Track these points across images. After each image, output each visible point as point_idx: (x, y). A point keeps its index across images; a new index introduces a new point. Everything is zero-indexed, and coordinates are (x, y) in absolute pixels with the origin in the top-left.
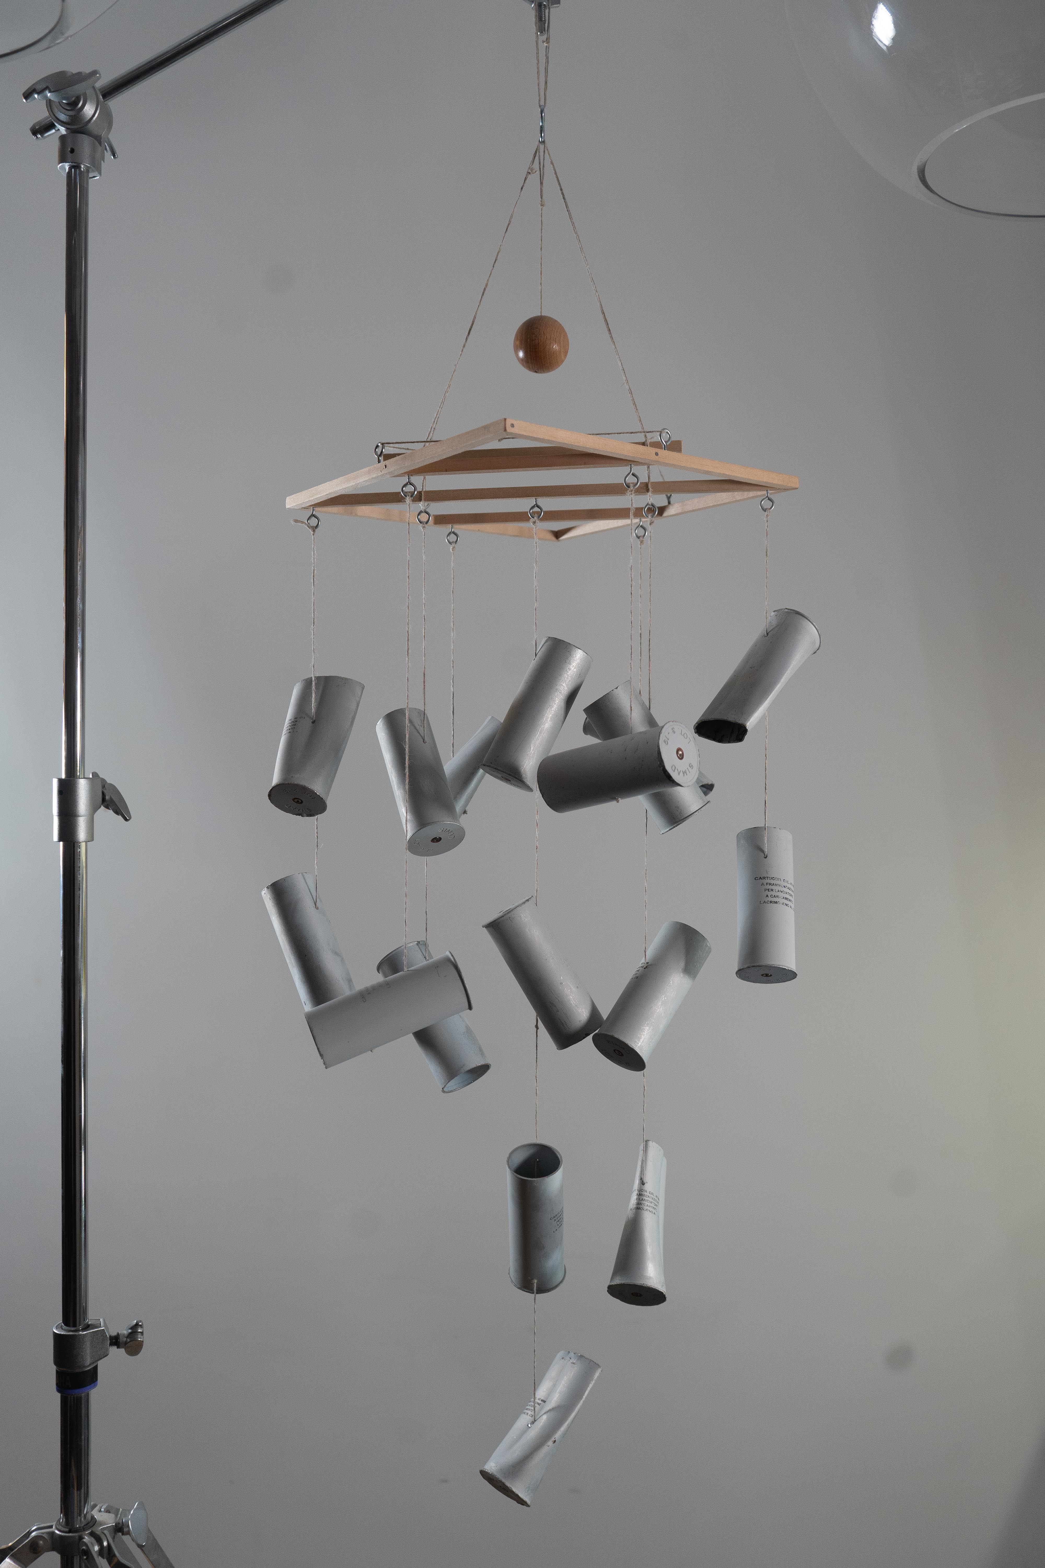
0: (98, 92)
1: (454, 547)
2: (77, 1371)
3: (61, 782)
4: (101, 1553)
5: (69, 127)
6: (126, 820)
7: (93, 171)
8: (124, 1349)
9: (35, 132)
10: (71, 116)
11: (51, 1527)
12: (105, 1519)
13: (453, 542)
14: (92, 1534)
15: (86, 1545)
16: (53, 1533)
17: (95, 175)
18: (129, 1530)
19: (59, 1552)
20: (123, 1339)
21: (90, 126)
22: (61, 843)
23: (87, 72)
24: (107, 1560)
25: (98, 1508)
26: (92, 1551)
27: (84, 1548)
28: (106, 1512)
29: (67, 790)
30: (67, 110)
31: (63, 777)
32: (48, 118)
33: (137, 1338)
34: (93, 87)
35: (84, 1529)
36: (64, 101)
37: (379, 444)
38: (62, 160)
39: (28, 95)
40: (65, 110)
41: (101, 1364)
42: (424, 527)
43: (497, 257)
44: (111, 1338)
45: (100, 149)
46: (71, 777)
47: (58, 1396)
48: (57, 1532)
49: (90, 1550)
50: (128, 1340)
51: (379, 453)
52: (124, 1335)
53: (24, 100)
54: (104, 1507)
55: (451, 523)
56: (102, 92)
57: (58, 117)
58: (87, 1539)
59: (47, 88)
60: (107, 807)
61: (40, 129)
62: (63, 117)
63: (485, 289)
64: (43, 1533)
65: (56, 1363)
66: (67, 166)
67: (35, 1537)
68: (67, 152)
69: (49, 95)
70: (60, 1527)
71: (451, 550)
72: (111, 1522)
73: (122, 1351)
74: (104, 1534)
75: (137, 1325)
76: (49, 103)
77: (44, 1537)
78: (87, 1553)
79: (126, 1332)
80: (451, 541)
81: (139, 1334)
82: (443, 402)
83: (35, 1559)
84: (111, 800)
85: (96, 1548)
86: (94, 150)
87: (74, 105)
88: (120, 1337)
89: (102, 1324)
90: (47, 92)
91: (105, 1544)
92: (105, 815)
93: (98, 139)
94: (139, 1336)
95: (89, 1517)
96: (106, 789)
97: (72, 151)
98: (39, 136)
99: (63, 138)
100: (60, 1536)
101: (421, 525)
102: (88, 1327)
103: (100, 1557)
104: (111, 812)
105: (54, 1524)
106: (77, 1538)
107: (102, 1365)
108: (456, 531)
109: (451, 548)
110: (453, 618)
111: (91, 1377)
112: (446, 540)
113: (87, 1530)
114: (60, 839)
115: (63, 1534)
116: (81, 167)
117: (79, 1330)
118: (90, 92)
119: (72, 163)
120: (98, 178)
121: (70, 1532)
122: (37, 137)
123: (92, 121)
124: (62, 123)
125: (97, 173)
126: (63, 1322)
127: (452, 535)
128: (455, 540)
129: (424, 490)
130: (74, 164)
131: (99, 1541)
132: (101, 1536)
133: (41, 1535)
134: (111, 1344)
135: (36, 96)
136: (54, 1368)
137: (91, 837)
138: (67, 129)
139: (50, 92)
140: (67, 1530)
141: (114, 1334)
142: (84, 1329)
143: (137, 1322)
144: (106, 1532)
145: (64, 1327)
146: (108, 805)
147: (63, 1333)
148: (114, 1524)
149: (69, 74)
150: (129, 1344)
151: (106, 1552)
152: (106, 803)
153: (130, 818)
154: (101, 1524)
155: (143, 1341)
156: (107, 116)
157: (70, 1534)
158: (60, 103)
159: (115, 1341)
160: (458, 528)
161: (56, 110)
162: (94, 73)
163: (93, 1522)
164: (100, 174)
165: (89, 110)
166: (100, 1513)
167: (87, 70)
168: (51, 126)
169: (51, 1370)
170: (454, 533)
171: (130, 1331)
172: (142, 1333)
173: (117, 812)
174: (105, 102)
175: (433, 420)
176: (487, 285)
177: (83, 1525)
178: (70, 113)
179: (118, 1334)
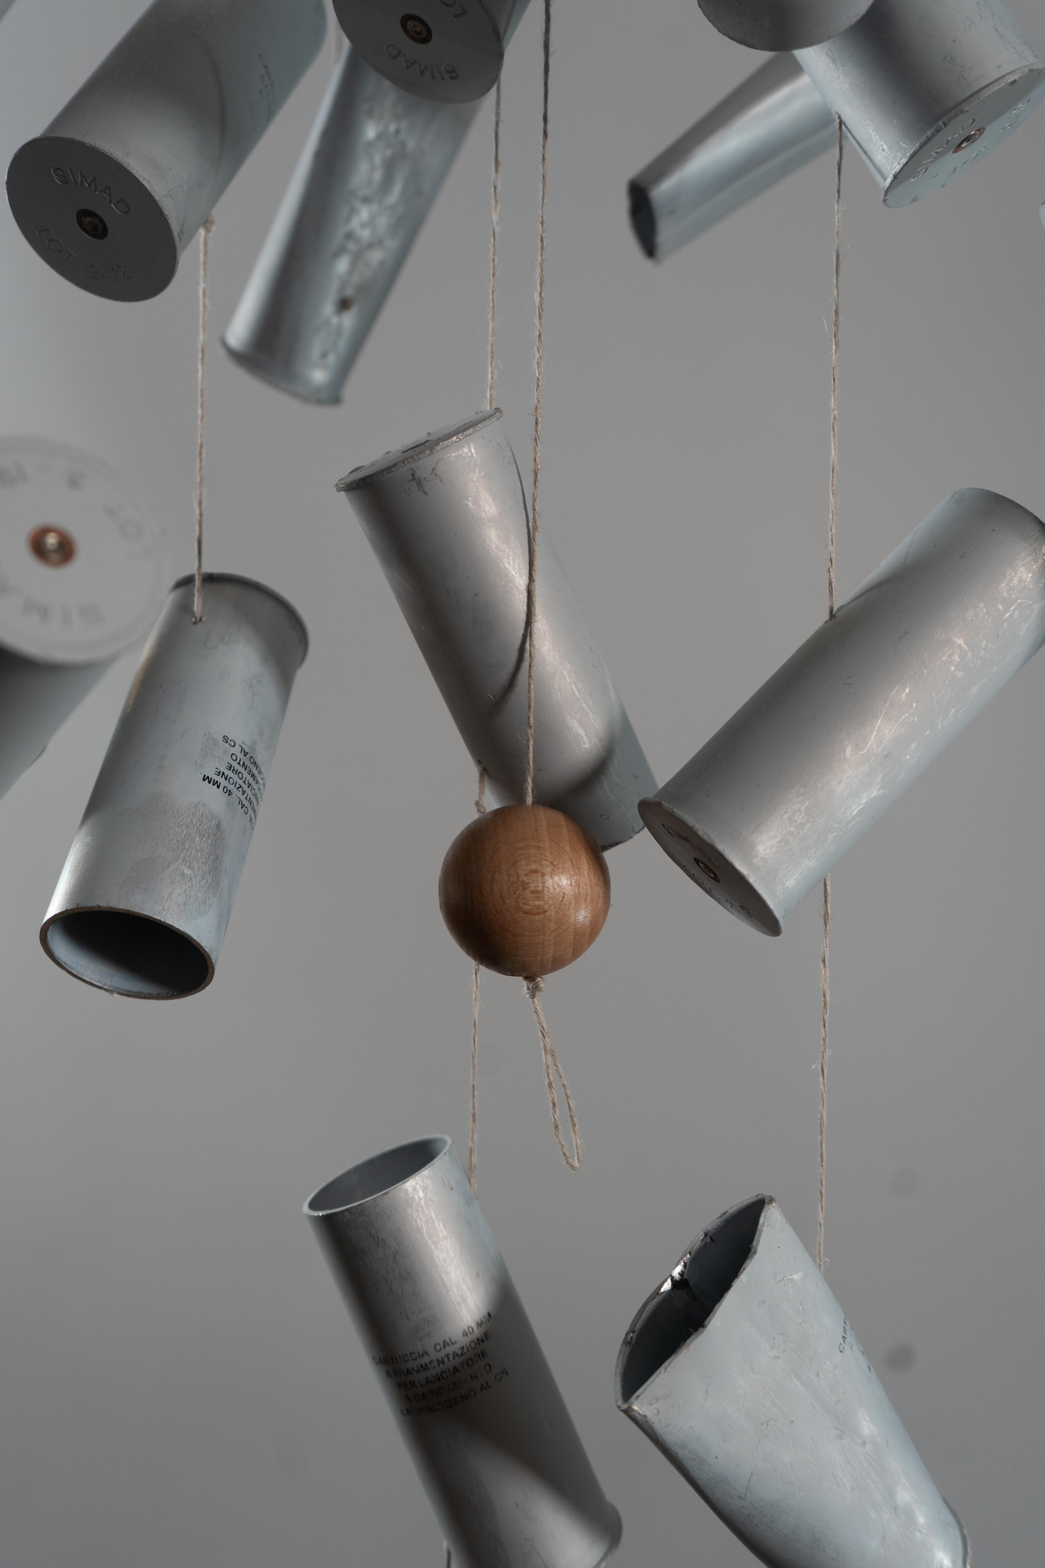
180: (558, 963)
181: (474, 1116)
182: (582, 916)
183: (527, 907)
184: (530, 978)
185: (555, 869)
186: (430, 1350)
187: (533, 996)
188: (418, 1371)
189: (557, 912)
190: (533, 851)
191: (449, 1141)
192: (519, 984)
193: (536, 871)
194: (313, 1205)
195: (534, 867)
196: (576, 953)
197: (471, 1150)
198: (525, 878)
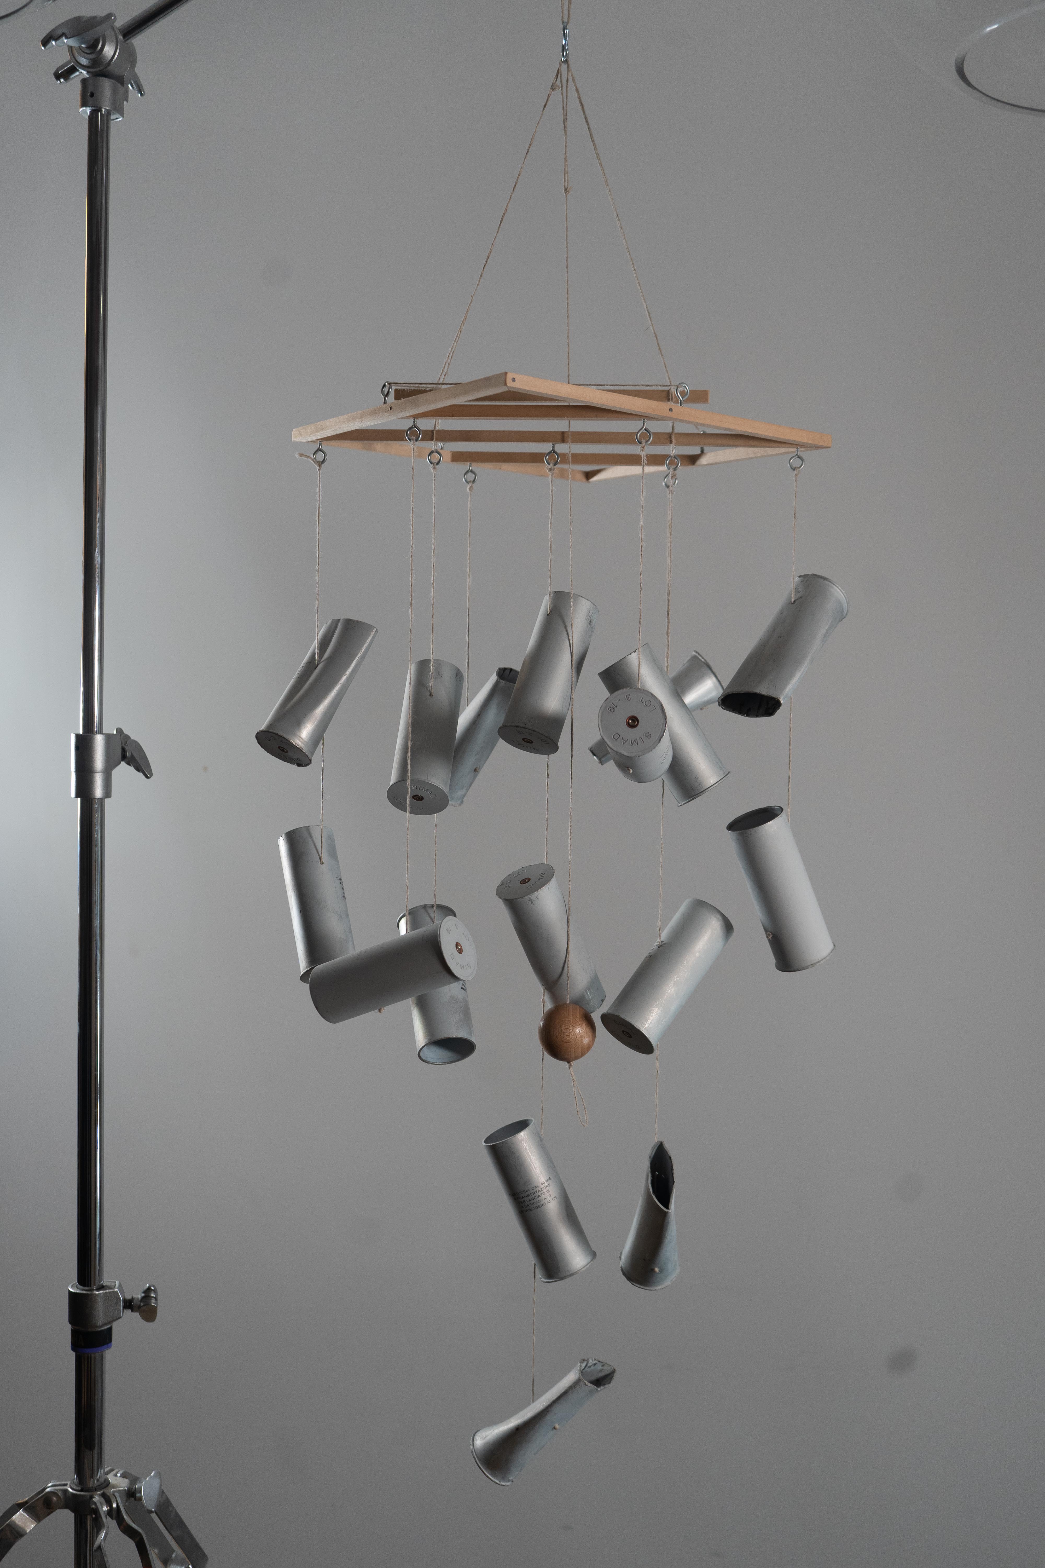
0: (118, 32)
1: (471, 487)
2: (90, 1330)
3: (78, 736)
4: (110, 1513)
5: (90, 70)
6: (147, 777)
7: (114, 114)
8: (138, 1314)
9: (58, 76)
10: (90, 59)
11: (66, 1485)
12: (118, 1482)
13: (470, 482)
14: (104, 1495)
15: (95, 1503)
16: (67, 1490)
17: (117, 117)
18: (141, 1496)
19: (72, 1511)
20: (135, 1303)
21: (111, 68)
22: (79, 799)
23: (102, 15)
24: (117, 1522)
25: (114, 1472)
26: (100, 1510)
27: (94, 1506)
28: (123, 1477)
29: (84, 746)
30: (87, 53)
31: (81, 732)
32: (69, 62)
33: (151, 1302)
34: (113, 28)
35: (96, 1490)
36: (83, 46)
37: (386, 384)
38: (84, 104)
39: (45, 42)
40: (85, 54)
41: (115, 1325)
42: (434, 468)
43: (517, 180)
44: (125, 1301)
45: (121, 89)
46: (88, 733)
47: (73, 1355)
48: (70, 1490)
49: (98, 1509)
50: (142, 1304)
51: (386, 393)
52: (138, 1299)
53: (43, 48)
54: (121, 1472)
55: (469, 461)
56: (123, 31)
57: (78, 61)
58: (96, 1499)
59: (63, 35)
60: (129, 764)
61: (64, 74)
62: (84, 61)
63: (504, 214)
64: (57, 1490)
65: (70, 1322)
66: (88, 110)
67: (49, 1492)
68: (88, 96)
69: (65, 41)
70: (75, 1487)
71: (468, 490)
72: (124, 1486)
73: (136, 1315)
74: (114, 1495)
75: (149, 1289)
76: (71, 49)
77: (58, 1495)
78: (96, 1511)
79: (139, 1295)
80: (468, 480)
81: (153, 1298)
82: (458, 336)
83: (49, 1514)
84: (132, 757)
85: (105, 1508)
86: (115, 91)
87: (93, 47)
88: (134, 1301)
89: (117, 1286)
90: (64, 38)
91: (114, 1505)
92: (124, 772)
93: (120, 80)
94: (153, 1301)
95: (102, 1480)
96: (127, 745)
97: (92, 95)
98: (62, 80)
99: (84, 82)
100: (73, 1494)
101: (432, 466)
102: (102, 1287)
103: (108, 1517)
104: (132, 769)
105: (69, 1483)
106: (88, 1497)
107: (116, 1327)
108: (474, 470)
109: (468, 487)
110: (469, 563)
111: (105, 1338)
112: (464, 480)
113: (99, 1490)
114: (77, 796)
115: (75, 1492)
116: (102, 111)
117: (93, 1290)
118: (109, 33)
119: (92, 107)
120: (121, 119)
121: (82, 1490)
122: (60, 81)
123: (112, 63)
124: (84, 67)
125: (118, 115)
126: (79, 1282)
127: (470, 474)
128: (472, 480)
129: (437, 429)
130: (94, 108)
131: (109, 1503)
132: (111, 1497)
133: (56, 1491)
134: (125, 1307)
135: (54, 43)
136: (69, 1327)
137: (107, 793)
138: (88, 72)
139: (67, 38)
140: (79, 1488)
141: (128, 1297)
142: (98, 1289)
143: (149, 1286)
144: (116, 1494)
145: (79, 1286)
146: (129, 761)
147: (78, 1292)
148: (126, 1488)
149: (85, 19)
150: (142, 1308)
151: (114, 1514)
152: (127, 760)
153: (151, 775)
154: (114, 1487)
155: (156, 1307)
156: (129, 56)
157: (82, 1493)
158: (80, 48)
159: (129, 1305)
160: (476, 467)
161: (76, 54)
162: (109, 16)
163: (107, 1484)
164: (122, 115)
165: (109, 51)
166: (115, 1477)
167: (101, 13)
168: (73, 70)
169: (67, 1329)
170: (472, 471)
171: (143, 1295)
172: (156, 1298)
173: (138, 769)
174: (128, 42)
175: (448, 355)
176: (506, 210)
177: (95, 1486)
178: (92, 56)
179: (133, 1297)
180: (577, 1058)
181: (542, 1110)
182: (586, 1041)
183: (565, 1040)
184: (569, 1062)
185: (574, 1028)
186: (531, 1190)
187: (570, 1068)
188: (526, 1197)
189: (575, 1042)
190: (566, 1022)
191: (533, 1120)
192: (565, 1063)
193: (568, 1029)
194: (485, 1142)
195: (567, 1027)
196: (583, 1055)
197: (541, 1123)
198: (564, 1031)
